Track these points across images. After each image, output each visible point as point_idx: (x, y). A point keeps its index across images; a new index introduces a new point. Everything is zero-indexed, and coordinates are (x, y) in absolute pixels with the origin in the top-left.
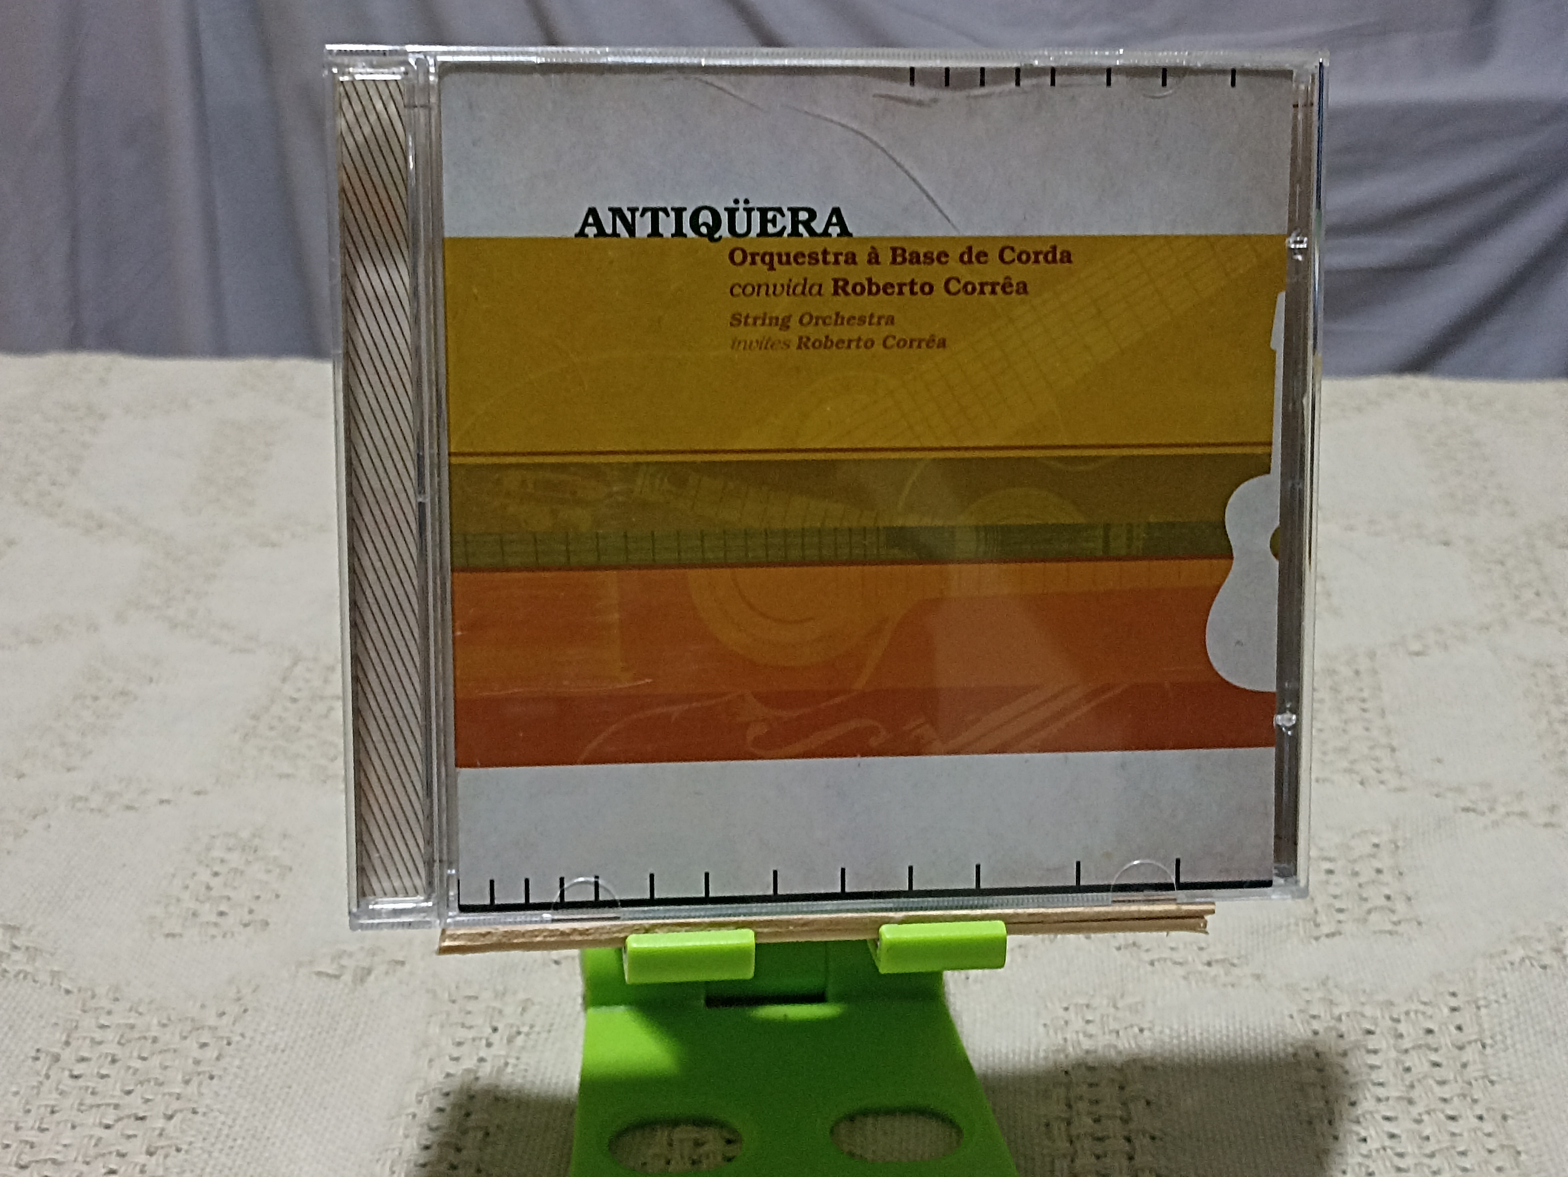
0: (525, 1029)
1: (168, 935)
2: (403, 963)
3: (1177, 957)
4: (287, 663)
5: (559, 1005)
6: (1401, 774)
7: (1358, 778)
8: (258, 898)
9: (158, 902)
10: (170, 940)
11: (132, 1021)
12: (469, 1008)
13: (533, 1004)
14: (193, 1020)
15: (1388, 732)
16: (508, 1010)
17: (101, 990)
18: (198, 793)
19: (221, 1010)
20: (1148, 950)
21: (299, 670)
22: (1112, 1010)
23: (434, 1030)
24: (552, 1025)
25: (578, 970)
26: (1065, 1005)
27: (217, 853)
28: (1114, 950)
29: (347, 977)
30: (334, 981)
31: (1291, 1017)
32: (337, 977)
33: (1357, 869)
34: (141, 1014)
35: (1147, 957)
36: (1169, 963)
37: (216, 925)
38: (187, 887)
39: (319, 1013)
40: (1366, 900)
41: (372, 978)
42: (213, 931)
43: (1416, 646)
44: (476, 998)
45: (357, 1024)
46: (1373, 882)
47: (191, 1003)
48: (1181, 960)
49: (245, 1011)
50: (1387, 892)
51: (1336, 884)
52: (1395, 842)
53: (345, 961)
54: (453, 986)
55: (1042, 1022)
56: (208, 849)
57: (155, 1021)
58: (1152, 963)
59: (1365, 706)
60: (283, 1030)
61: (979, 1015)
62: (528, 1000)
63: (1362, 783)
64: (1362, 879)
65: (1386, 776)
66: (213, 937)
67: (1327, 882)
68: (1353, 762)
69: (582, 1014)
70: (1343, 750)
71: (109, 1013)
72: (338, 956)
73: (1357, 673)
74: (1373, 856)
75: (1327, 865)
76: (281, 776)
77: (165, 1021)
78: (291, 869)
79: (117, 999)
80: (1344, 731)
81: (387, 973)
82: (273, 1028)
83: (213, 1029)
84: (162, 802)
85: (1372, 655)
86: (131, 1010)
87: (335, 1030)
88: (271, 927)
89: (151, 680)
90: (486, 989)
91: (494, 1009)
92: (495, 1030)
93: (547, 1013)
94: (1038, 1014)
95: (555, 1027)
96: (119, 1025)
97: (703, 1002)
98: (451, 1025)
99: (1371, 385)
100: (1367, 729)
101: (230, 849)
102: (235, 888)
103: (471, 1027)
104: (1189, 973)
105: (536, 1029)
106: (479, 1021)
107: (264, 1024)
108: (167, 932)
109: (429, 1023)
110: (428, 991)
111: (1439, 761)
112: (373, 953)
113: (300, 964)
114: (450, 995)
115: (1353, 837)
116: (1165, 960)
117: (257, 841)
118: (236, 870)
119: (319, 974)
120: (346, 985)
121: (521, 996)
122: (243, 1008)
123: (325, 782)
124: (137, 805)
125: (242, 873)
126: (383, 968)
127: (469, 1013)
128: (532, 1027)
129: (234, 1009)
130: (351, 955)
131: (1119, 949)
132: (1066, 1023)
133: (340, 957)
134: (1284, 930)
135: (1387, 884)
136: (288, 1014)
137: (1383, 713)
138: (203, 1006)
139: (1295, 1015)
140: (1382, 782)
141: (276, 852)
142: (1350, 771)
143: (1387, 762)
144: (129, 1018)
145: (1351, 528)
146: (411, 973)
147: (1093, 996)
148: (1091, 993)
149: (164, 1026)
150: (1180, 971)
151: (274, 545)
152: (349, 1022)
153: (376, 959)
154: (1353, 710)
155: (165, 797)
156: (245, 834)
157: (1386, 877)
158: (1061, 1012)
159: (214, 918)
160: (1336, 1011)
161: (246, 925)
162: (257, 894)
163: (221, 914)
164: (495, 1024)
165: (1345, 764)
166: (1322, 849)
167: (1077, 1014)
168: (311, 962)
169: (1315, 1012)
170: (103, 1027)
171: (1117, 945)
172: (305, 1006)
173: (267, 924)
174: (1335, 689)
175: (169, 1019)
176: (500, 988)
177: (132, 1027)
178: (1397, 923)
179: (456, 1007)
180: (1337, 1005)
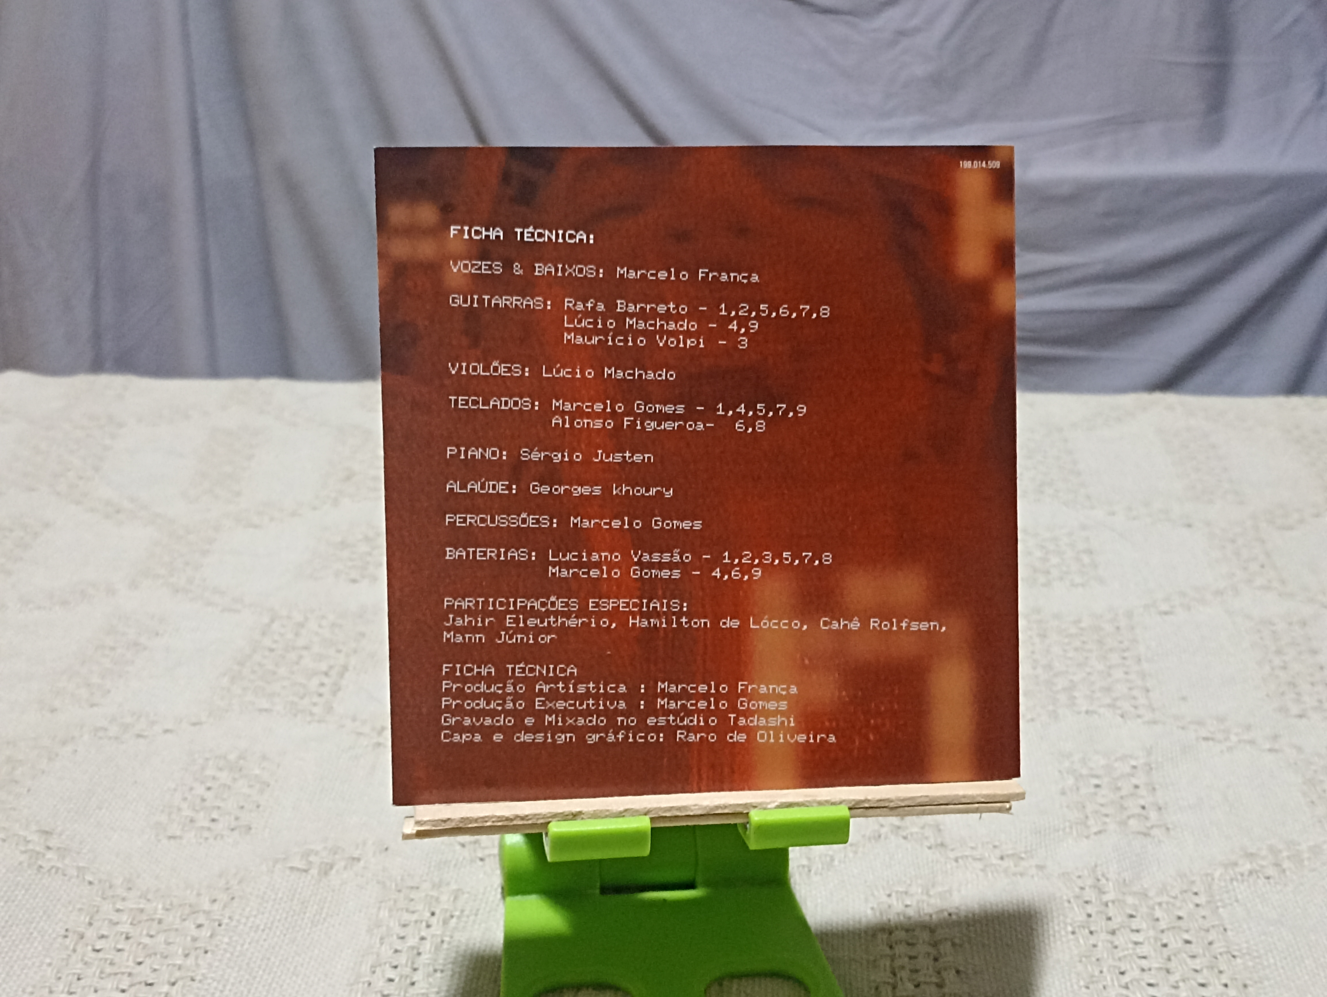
0: (457, 913)
1: (171, 838)
2: (358, 860)
3: (976, 854)
4: (266, 620)
5: (484, 894)
6: (1153, 710)
7: (1119, 712)
8: (242, 807)
9: (162, 811)
10: (172, 841)
11: (142, 906)
12: (412, 896)
13: (463, 893)
14: (190, 906)
15: (1143, 675)
16: (444, 898)
17: (118, 881)
18: (194, 724)
19: (213, 898)
20: (952, 850)
21: (276, 626)
22: (925, 898)
23: (384, 914)
24: (478, 910)
25: (498, 866)
26: (888, 892)
27: (209, 772)
28: (926, 849)
29: (314, 871)
30: (304, 874)
31: (1069, 902)
32: (306, 871)
33: (1119, 785)
34: (149, 900)
35: (952, 855)
36: (970, 859)
37: (209, 829)
38: (185, 799)
39: (292, 900)
40: (1126, 809)
41: (333, 872)
42: (206, 834)
43: (1164, 607)
44: (418, 888)
45: (322, 909)
46: (1132, 795)
47: (189, 892)
48: (978, 857)
49: (233, 898)
50: (1142, 802)
51: (1103, 796)
52: (1148, 765)
53: (312, 858)
54: (399, 878)
55: (870, 905)
56: (203, 768)
57: (160, 906)
58: (956, 860)
59: (1126, 654)
60: (263, 913)
61: (819, 901)
62: (459, 890)
63: (1122, 716)
64: (1124, 792)
65: (1141, 711)
66: (207, 839)
67: (1096, 794)
68: (1116, 699)
69: (502, 901)
70: (1108, 690)
71: (124, 899)
72: (306, 855)
73: (1118, 628)
74: (1133, 775)
75: (1096, 781)
76: (261, 710)
77: (168, 907)
78: (268, 786)
79: (130, 889)
80: (1109, 675)
81: (345, 868)
82: (254, 913)
83: (207, 913)
84: (166, 731)
85: (1129, 615)
86: (140, 897)
87: (305, 913)
88: (253, 831)
89: (157, 634)
90: (425, 881)
91: (432, 897)
92: (433, 914)
93: (475, 901)
94: (866, 900)
95: (481, 911)
96: (132, 909)
97: (598, 891)
98: (398, 910)
99: (1128, 400)
100: (1126, 673)
101: (221, 769)
102: (224, 800)
103: (413, 912)
104: (986, 866)
105: (466, 913)
106: (420, 907)
107: (248, 909)
108: (170, 835)
109: (379, 908)
110: (378, 882)
111: (1184, 699)
112: (335, 851)
113: (276, 861)
114: (396, 885)
115: (1116, 760)
116: (967, 857)
117: (241, 762)
118: (225, 785)
119: (292, 868)
120: (312, 877)
121: (454, 887)
122: (231, 896)
123: (295, 715)
124: (146, 734)
125: (229, 787)
126: (343, 864)
127: (412, 900)
128: (462, 911)
129: (223, 897)
130: (317, 853)
131: (930, 848)
132: (890, 907)
133: (308, 855)
134: (1061, 832)
135: (1142, 797)
136: (267, 902)
137: (1139, 660)
138: (199, 895)
139: (1072, 900)
140: (1139, 716)
141: (257, 772)
142: (1112, 706)
143: (1142, 701)
144: (139, 903)
145: (1113, 514)
146: (365, 868)
147: (910, 885)
148: (908, 882)
149: (167, 910)
150: (979, 865)
151: (256, 527)
152: (315, 907)
153: (337, 856)
154: (1115, 658)
155: (169, 726)
156: (232, 757)
157: (1142, 791)
158: (884, 899)
159: (207, 824)
160: (1106, 898)
161: (233, 830)
162: (241, 804)
163: (213, 820)
164: (433, 909)
165: (1108, 701)
166: (1091, 769)
167: (897, 900)
168: (285, 859)
169: (1087, 899)
170: (118, 911)
171: (929, 844)
172: (280, 895)
173: (250, 829)
174: (1100, 642)
175: (171, 904)
176: (437, 880)
177: (142, 911)
178: (1152, 827)
179: (402, 895)
180: (1104, 893)
